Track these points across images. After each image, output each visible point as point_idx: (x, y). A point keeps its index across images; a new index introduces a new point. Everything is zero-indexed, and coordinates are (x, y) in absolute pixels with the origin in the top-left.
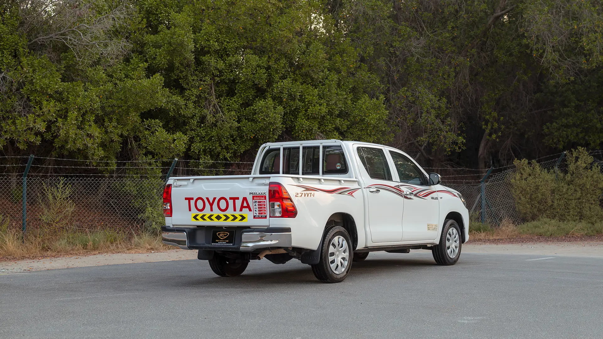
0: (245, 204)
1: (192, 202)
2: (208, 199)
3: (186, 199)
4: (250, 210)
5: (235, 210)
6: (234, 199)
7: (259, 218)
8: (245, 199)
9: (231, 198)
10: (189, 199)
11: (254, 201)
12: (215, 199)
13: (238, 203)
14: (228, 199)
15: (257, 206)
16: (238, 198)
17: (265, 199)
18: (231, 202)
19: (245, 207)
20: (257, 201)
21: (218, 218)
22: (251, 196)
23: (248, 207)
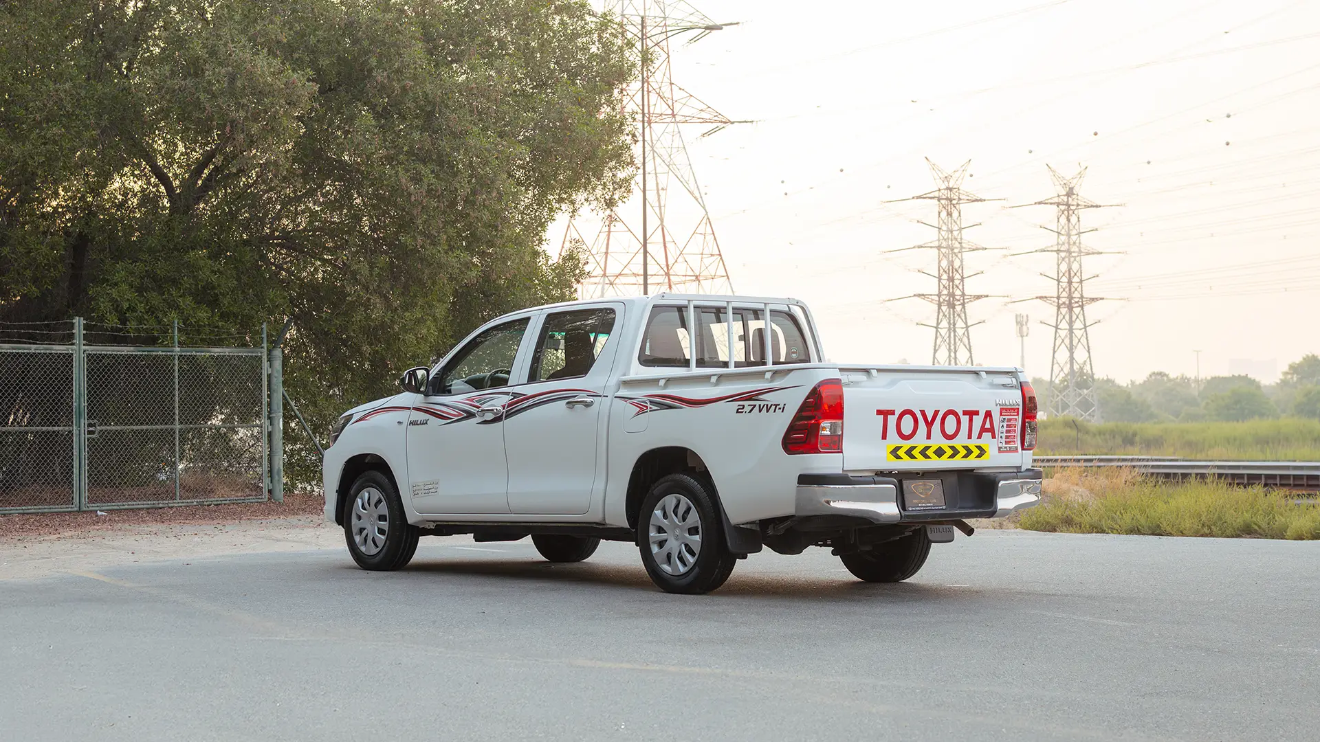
0: (988, 426)
1: (892, 420)
2: (923, 413)
3: (879, 412)
4: (994, 437)
5: (970, 437)
6: (971, 414)
7: (1007, 451)
8: (988, 414)
9: (965, 413)
10: (885, 414)
11: (1001, 417)
12: (936, 413)
13: (978, 421)
14: (961, 414)
15: (1005, 428)
16: (977, 413)
17: (1018, 415)
18: (965, 420)
19: (987, 430)
20: (1006, 417)
21: (940, 452)
22: (999, 407)
23: (992, 430)
